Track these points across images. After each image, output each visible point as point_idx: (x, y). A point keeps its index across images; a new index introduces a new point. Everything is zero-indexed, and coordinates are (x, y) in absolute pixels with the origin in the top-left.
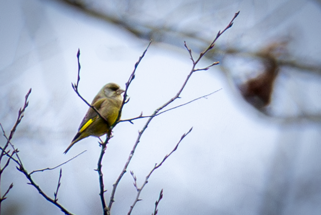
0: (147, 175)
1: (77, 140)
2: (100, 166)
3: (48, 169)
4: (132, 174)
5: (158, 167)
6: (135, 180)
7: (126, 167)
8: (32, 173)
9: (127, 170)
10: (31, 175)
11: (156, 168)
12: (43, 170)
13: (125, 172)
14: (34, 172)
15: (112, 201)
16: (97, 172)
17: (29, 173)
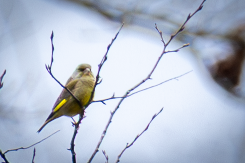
0: (119, 154)
1: (50, 119)
2: (73, 145)
3: (22, 148)
4: (104, 153)
5: (129, 146)
6: (107, 159)
7: (98, 146)
8: (6, 152)
9: (99, 149)
10: (5, 154)
11: (127, 147)
12: (17, 150)
13: (97, 151)
14: (8, 151)
16: (70, 151)
17: (3, 153)
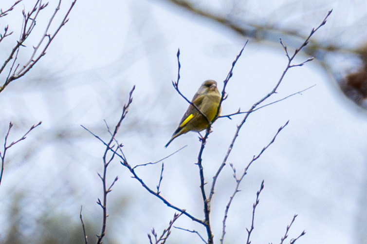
0: (246, 167)
1: (179, 133)
2: (200, 160)
3: (151, 163)
4: (231, 165)
5: (256, 159)
6: (235, 171)
7: (226, 159)
8: (135, 167)
9: (226, 163)
10: (134, 169)
11: (254, 160)
12: (145, 165)
13: (224, 164)
14: (137, 166)
15: (212, 193)
16: (198, 165)
17: (132, 168)
